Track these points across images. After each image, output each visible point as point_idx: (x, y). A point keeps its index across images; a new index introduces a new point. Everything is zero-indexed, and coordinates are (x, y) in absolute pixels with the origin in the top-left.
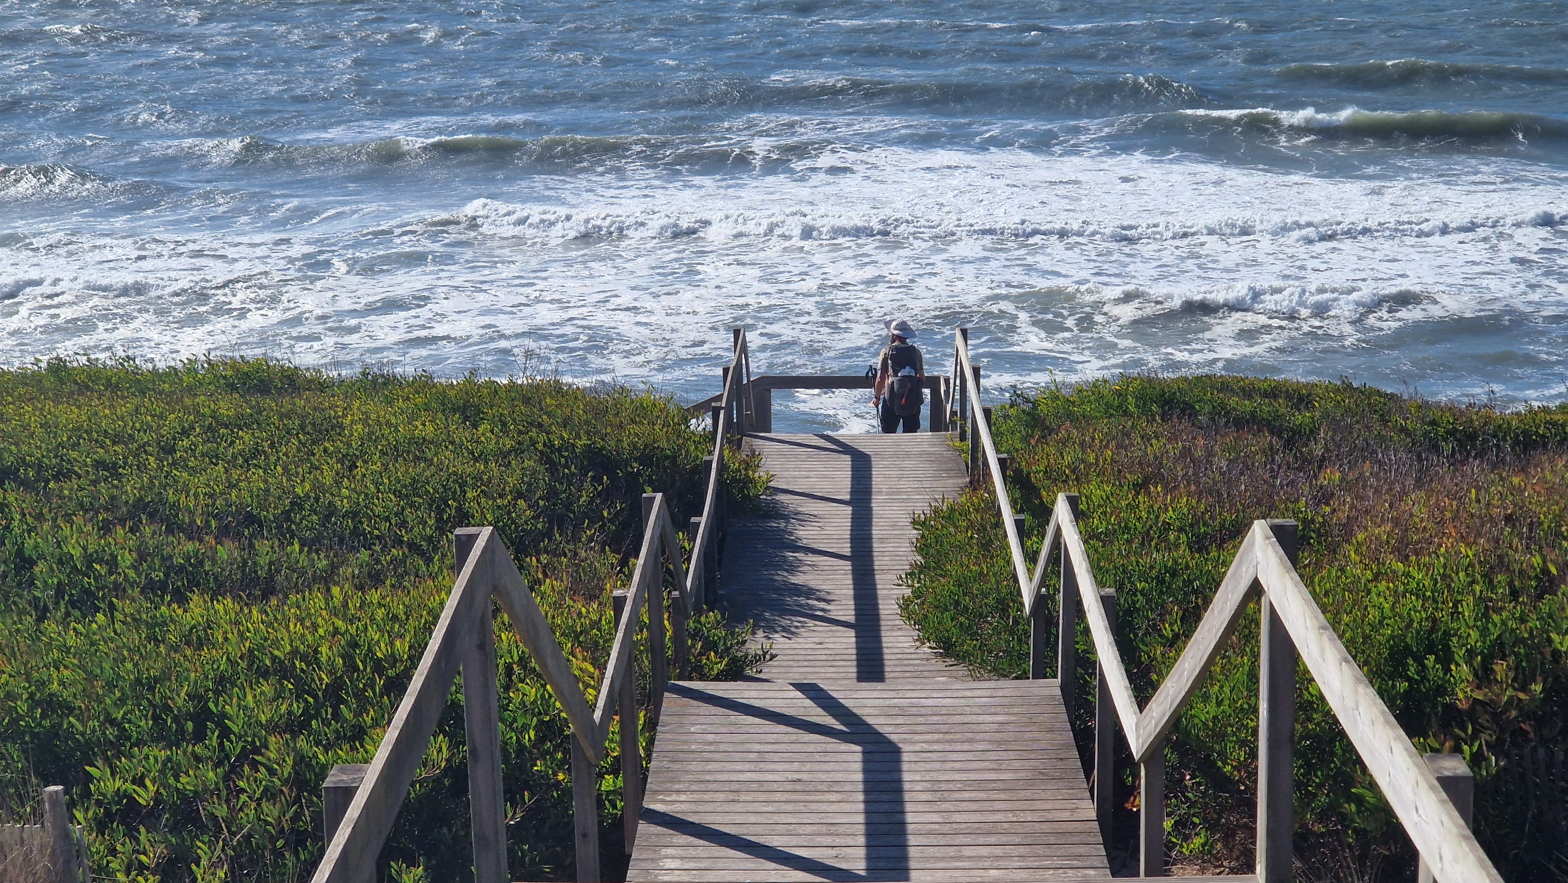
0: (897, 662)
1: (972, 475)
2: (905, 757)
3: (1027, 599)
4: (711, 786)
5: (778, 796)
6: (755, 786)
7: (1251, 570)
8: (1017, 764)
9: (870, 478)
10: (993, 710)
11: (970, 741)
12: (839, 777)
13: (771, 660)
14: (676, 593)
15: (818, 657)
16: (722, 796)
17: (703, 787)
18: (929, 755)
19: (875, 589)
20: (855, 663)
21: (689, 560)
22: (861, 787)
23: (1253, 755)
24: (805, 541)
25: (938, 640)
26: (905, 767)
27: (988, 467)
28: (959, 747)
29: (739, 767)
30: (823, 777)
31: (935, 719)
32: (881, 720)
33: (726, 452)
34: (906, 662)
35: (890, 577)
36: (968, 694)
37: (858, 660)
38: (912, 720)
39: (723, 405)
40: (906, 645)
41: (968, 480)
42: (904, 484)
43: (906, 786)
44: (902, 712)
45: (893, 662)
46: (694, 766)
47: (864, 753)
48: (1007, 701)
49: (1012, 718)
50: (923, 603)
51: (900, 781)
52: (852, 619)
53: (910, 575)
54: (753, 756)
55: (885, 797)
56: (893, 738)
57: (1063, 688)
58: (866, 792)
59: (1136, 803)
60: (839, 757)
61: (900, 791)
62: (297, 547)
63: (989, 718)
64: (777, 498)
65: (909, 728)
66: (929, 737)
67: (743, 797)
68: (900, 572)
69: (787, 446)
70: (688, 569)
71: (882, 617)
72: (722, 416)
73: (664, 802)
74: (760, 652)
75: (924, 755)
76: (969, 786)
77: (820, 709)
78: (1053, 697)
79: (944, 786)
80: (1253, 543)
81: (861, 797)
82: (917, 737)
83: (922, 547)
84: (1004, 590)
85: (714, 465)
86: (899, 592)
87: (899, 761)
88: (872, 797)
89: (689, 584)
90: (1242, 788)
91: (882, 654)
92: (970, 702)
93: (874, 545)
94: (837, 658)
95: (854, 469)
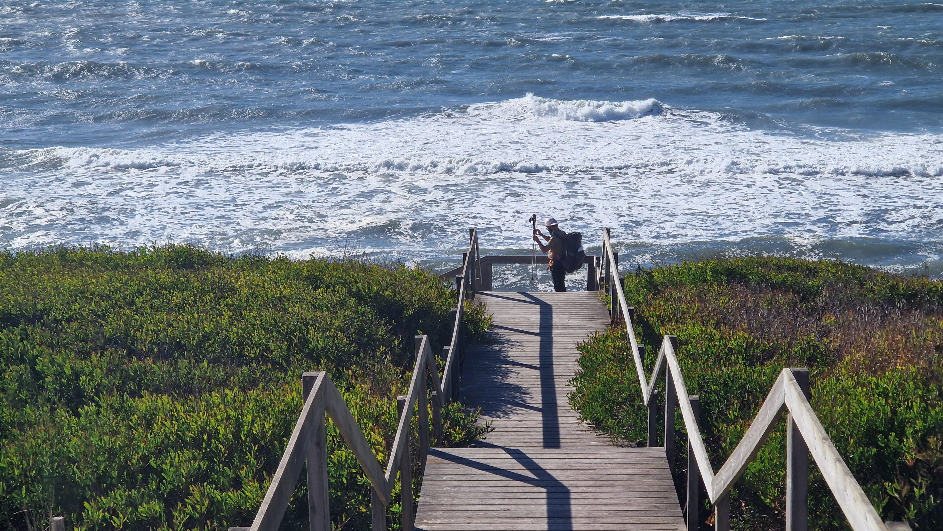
0: (567, 433)
1: (613, 318)
2: (572, 496)
3: (646, 396)
4: (455, 514)
5: (496, 520)
6: (482, 514)
7: (781, 398)
8: (640, 501)
9: (551, 319)
10: (625, 466)
11: (612, 486)
12: (532, 508)
13: (491, 431)
14: (435, 393)
15: (520, 429)
16: (462, 520)
17: (450, 514)
18: (587, 494)
19: (554, 388)
20: (542, 433)
21: (443, 371)
22: (545, 514)
23: (783, 492)
24: (512, 358)
25: (592, 419)
26: (572, 502)
27: (622, 314)
28: (604, 489)
29: (472, 501)
30: (523, 508)
31: (591, 472)
32: (558, 472)
33: (465, 304)
34: (573, 433)
35: (563, 380)
36: (610, 456)
37: (544, 431)
38: (577, 472)
39: (463, 276)
40: (572, 422)
41: (610, 320)
42: (572, 323)
43: (573, 514)
44: (571, 467)
45: (565, 433)
46: (445, 501)
47: (548, 493)
48: (633, 461)
49: (637, 472)
50: (583, 396)
51: (569, 511)
52: (540, 406)
53: (576, 379)
54: (481, 495)
55: (561, 521)
56: (565, 483)
57: (667, 453)
58: (549, 517)
59: (712, 520)
60: (533, 495)
61: (569, 517)
62: (206, 364)
63: (623, 472)
64: (495, 331)
65: (575, 477)
66: (587, 483)
67: (475, 521)
68: (569, 377)
69: (501, 299)
70: (442, 377)
71: (559, 405)
72: (462, 283)
73: (427, 524)
74: (485, 426)
75: (584, 494)
76: (611, 514)
77: (521, 465)
78: (661, 458)
79: (596, 514)
80: (782, 382)
81: (546, 521)
82: (579, 483)
83: (582, 362)
84: (633, 389)
85: (458, 314)
86: (569, 389)
87: (569, 498)
88: (553, 521)
89: (442, 387)
90: (776, 512)
91: (558, 427)
92: (611, 461)
93: (554, 360)
94: (531, 430)
95: (542, 313)
